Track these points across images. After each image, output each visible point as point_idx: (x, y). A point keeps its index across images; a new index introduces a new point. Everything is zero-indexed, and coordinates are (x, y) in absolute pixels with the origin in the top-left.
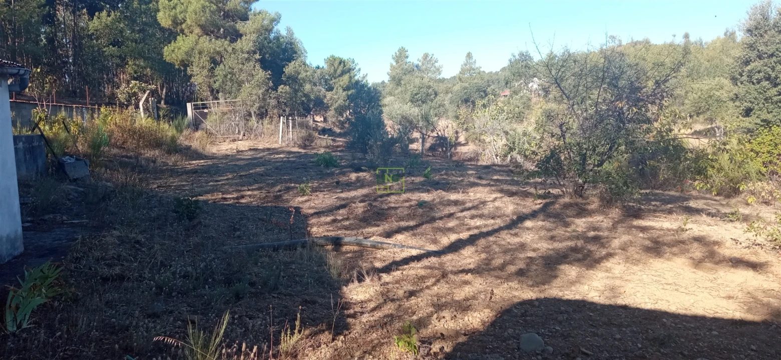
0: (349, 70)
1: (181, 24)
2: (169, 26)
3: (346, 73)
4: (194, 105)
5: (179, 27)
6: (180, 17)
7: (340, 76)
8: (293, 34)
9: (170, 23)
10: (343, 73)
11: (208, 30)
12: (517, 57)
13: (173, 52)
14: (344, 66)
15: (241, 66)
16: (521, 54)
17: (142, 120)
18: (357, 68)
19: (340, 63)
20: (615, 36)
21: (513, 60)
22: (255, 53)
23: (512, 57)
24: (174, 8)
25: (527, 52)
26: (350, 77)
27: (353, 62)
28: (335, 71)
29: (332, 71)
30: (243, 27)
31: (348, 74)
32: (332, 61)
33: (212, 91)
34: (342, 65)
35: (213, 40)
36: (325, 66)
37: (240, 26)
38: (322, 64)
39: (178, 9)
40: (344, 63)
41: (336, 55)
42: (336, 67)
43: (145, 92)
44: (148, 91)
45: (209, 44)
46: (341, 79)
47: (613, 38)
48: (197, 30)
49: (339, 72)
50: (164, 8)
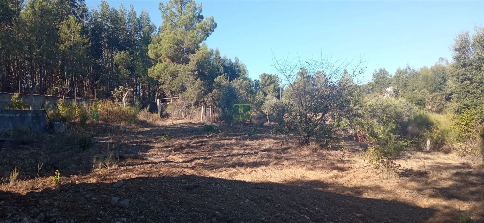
0: (274, 82)
1: (160, 56)
2: (154, 58)
3: (272, 83)
4: (161, 100)
5: (159, 59)
6: (159, 53)
7: (268, 85)
8: (238, 61)
9: (154, 56)
10: (270, 83)
11: (174, 59)
12: (378, 72)
13: (153, 72)
14: (271, 79)
15: (187, 78)
16: (381, 70)
17: (124, 106)
18: (280, 80)
19: (269, 78)
20: (443, 58)
21: (375, 74)
22: (195, 71)
23: (375, 72)
24: (157, 48)
25: (384, 69)
26: (275, 86)
27: (278, 77)
28: (266, 82)
29: (264, 82)
30: (192, 57)
31: (273, 84)
32: (264, 76)
33: (172, 92)
34: (270, 79)
35: (176, 64)
36: (260, 80)
37: (190, 56)
38: (258, 79)
39: (158, 49)
40: (271, 78)
41: (266, 73)
42: (266, 80)
43: (126, 92)
44: (127, 92)
45: (173, 67)
46: (269, 87)
47: (442, 59)
48: (168, 60)
49: (268, 83)
50: (151, 48)
